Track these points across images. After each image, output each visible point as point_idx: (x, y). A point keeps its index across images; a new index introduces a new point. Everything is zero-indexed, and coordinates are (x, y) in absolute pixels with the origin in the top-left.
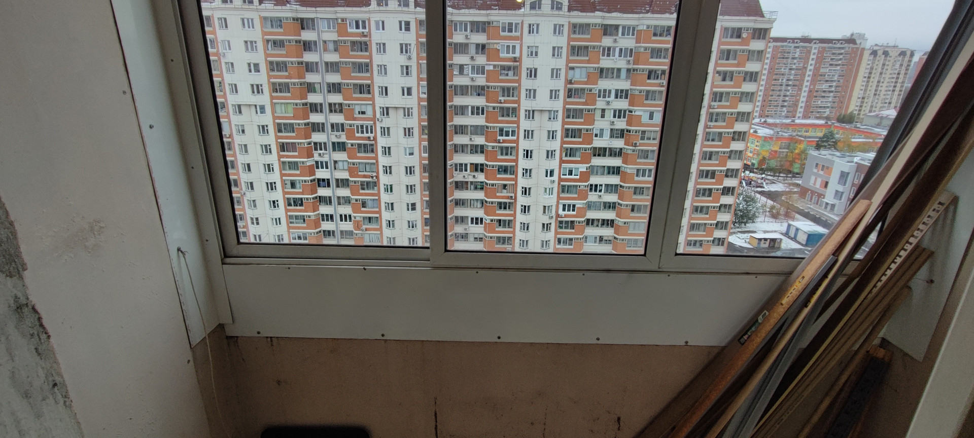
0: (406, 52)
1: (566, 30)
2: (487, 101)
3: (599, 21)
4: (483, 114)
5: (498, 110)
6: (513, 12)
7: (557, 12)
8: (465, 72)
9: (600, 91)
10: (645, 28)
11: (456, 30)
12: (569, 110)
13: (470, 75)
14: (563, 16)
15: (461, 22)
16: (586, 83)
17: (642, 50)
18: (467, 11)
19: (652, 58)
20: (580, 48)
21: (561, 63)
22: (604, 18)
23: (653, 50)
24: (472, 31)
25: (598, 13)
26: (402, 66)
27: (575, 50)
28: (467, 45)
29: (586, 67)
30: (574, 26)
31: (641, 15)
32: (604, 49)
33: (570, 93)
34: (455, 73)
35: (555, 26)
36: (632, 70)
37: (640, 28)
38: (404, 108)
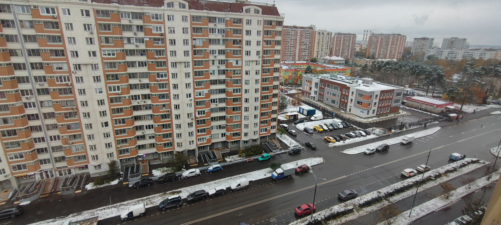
0: (89, 29)
1: (189, 18)
2: (148, 59)
3: (206, 15)
4: (146, 65)
5: (155, 63)
6: (158, 8)
7: (183, 9)
8: (132, 42)
9: (210, 51)
10: (229, 19)
11: (122, 17)
12: (195, 61)
13: (135, 43)
14: (186, 12)
15: (125, 13)
16: (203, 47)
17: (229, 30)
18: (128, 6)
19: (234, 34)
20: (197, 28)
21: (188, 36)
22: (208, 13)
23: (234, 30)
24: (133, 18)
25: (205, 11)
26: (87, 38)
27: (195, 30)
28: (131, 26)
29: (202, 39)
30: (193, 17)
31: (227, 13)
32: (210, 29)
33: (195, 53)
34: (125, 42)
35: (183, 16)
36: (225, 40)
37: (227, 19)
38: (92, 65)
